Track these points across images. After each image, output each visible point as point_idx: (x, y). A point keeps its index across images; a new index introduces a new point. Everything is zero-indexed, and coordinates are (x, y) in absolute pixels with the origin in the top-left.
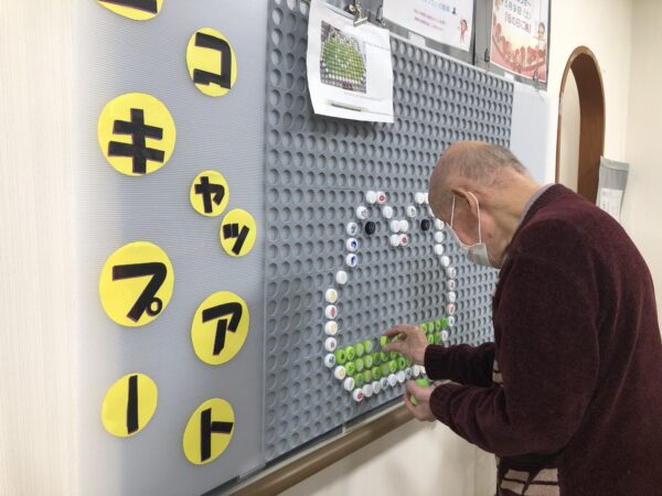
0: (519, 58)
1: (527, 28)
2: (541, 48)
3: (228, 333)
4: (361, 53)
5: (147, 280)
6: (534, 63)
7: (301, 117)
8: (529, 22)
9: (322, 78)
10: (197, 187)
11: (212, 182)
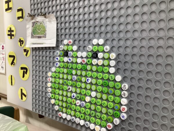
5: (13, 58)
10: (19, 41)
11: (21, 40)
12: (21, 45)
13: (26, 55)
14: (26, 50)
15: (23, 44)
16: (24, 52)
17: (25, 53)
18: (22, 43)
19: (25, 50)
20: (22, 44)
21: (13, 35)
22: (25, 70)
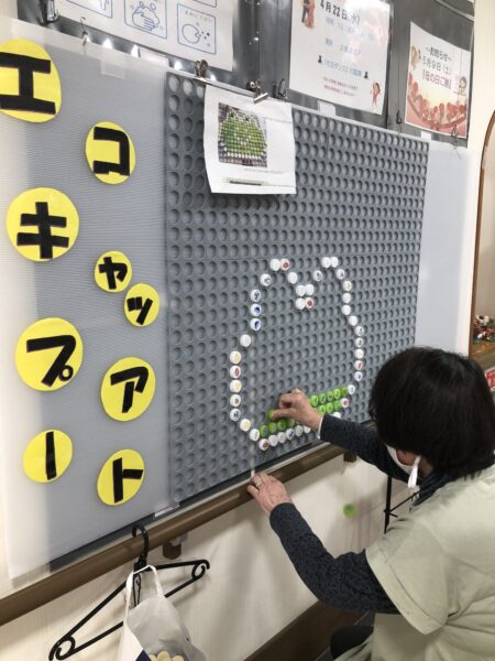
0: (437, 116)
1: (447, 83)
2: (463, 103)
3: (136, 394)
4: (262, 128)
5: (58, 350)
6: (454, 119)
7: (202, 195)
8: (448, 77)
9: (220, 158)
10: (101, 266)
11: (114, 261)
12: (112, 285)
13: (141, 319)
14: (139, 299)
15: (121, 277)
16: (131, 308)
17: (136, 313)
18: (116, 273)
19: (134, 303)
20: (117, 281)
21: (63, 242)
22: (136, 380)
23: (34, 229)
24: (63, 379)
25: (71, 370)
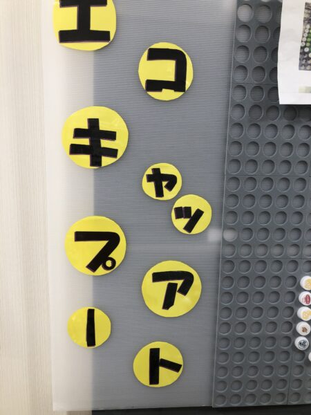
3: (178, 296)
5: (102, 244)
9: (301, 65)
10: (149, 176)
11: (163, 172)
12: (159, 193)
13: (189, 227)
14: (188, 209)
15: (170, 187)
17: (184, 222)
19: (182, 212)
20: (165, 190)
21: (112, 153)
22: (179, 283)
23: (85, 141)
24: (106, 268)
25: (114, 262)
